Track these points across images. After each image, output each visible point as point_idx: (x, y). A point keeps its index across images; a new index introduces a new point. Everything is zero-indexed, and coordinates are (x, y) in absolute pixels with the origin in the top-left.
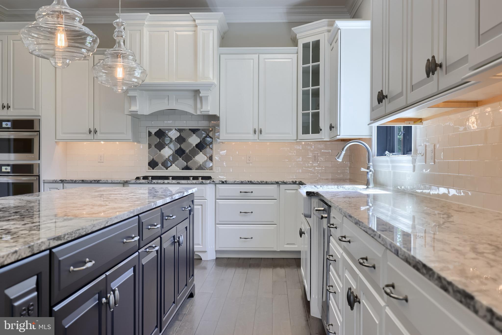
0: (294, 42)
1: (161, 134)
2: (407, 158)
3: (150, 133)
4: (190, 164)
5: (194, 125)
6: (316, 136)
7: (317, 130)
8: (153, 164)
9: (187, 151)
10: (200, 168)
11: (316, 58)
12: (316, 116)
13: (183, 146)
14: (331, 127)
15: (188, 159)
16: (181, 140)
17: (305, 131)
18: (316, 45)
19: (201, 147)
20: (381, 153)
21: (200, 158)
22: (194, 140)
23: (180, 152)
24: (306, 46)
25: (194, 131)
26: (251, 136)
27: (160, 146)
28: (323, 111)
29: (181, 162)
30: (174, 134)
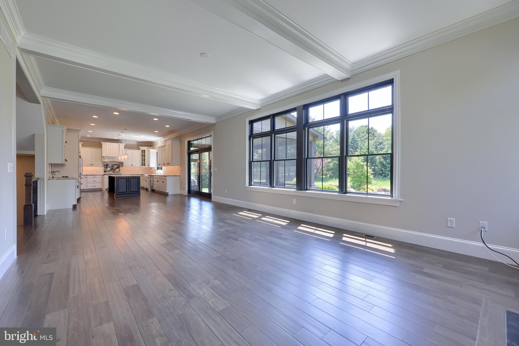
0: (139, 149)
1: (107, 165)
2: (161, 170)
3: (104, 165)
4: (114, 171)
5: (116, 163)
6: (145, 166)
7: (145, 165)
8: (105, 171)
9: (114, 169)
10: (117, 172)
11: (144, 152)
12: (145, 163)
13: (113, 168)
14: (148, 165)
15: (114, 170)
16: (112, 166)
17: (142, 165)
18: (144, 150)
19: (117, 168)
20: (157, 170)
21: (117, 170)
22: (116, 167)
23: (112, 169)
24: (142, 150)
25: (116, 165)
26: (130, 166)
27: (107, 168)
28: (146, 162)
29: (112, 171)
30: (110, 165)
